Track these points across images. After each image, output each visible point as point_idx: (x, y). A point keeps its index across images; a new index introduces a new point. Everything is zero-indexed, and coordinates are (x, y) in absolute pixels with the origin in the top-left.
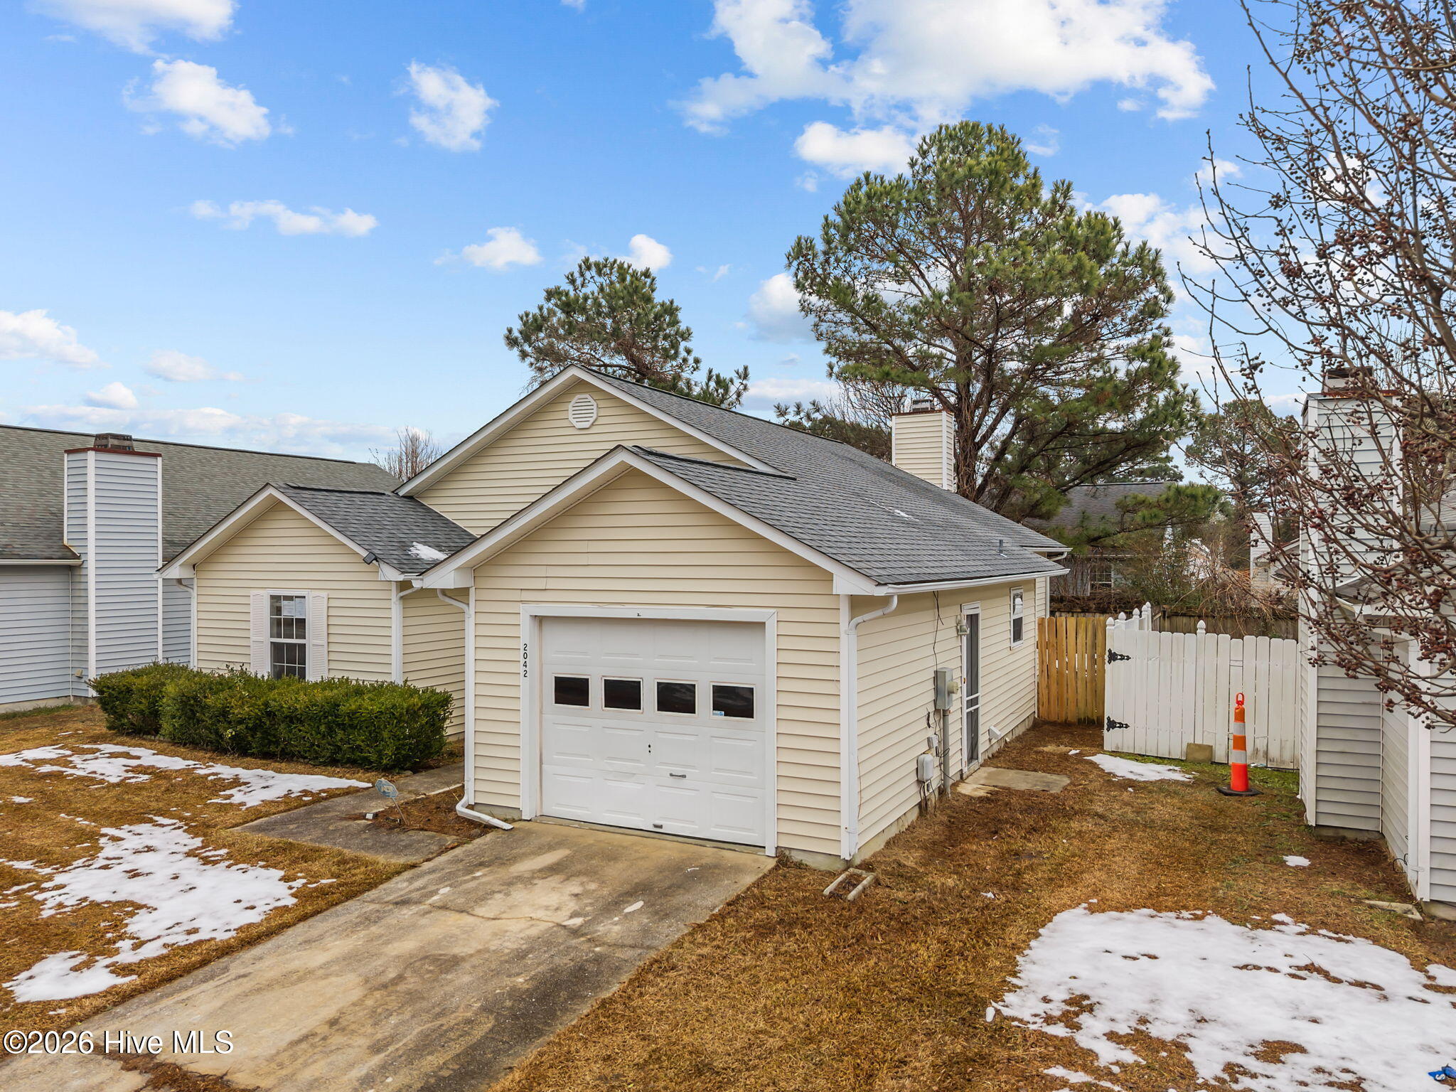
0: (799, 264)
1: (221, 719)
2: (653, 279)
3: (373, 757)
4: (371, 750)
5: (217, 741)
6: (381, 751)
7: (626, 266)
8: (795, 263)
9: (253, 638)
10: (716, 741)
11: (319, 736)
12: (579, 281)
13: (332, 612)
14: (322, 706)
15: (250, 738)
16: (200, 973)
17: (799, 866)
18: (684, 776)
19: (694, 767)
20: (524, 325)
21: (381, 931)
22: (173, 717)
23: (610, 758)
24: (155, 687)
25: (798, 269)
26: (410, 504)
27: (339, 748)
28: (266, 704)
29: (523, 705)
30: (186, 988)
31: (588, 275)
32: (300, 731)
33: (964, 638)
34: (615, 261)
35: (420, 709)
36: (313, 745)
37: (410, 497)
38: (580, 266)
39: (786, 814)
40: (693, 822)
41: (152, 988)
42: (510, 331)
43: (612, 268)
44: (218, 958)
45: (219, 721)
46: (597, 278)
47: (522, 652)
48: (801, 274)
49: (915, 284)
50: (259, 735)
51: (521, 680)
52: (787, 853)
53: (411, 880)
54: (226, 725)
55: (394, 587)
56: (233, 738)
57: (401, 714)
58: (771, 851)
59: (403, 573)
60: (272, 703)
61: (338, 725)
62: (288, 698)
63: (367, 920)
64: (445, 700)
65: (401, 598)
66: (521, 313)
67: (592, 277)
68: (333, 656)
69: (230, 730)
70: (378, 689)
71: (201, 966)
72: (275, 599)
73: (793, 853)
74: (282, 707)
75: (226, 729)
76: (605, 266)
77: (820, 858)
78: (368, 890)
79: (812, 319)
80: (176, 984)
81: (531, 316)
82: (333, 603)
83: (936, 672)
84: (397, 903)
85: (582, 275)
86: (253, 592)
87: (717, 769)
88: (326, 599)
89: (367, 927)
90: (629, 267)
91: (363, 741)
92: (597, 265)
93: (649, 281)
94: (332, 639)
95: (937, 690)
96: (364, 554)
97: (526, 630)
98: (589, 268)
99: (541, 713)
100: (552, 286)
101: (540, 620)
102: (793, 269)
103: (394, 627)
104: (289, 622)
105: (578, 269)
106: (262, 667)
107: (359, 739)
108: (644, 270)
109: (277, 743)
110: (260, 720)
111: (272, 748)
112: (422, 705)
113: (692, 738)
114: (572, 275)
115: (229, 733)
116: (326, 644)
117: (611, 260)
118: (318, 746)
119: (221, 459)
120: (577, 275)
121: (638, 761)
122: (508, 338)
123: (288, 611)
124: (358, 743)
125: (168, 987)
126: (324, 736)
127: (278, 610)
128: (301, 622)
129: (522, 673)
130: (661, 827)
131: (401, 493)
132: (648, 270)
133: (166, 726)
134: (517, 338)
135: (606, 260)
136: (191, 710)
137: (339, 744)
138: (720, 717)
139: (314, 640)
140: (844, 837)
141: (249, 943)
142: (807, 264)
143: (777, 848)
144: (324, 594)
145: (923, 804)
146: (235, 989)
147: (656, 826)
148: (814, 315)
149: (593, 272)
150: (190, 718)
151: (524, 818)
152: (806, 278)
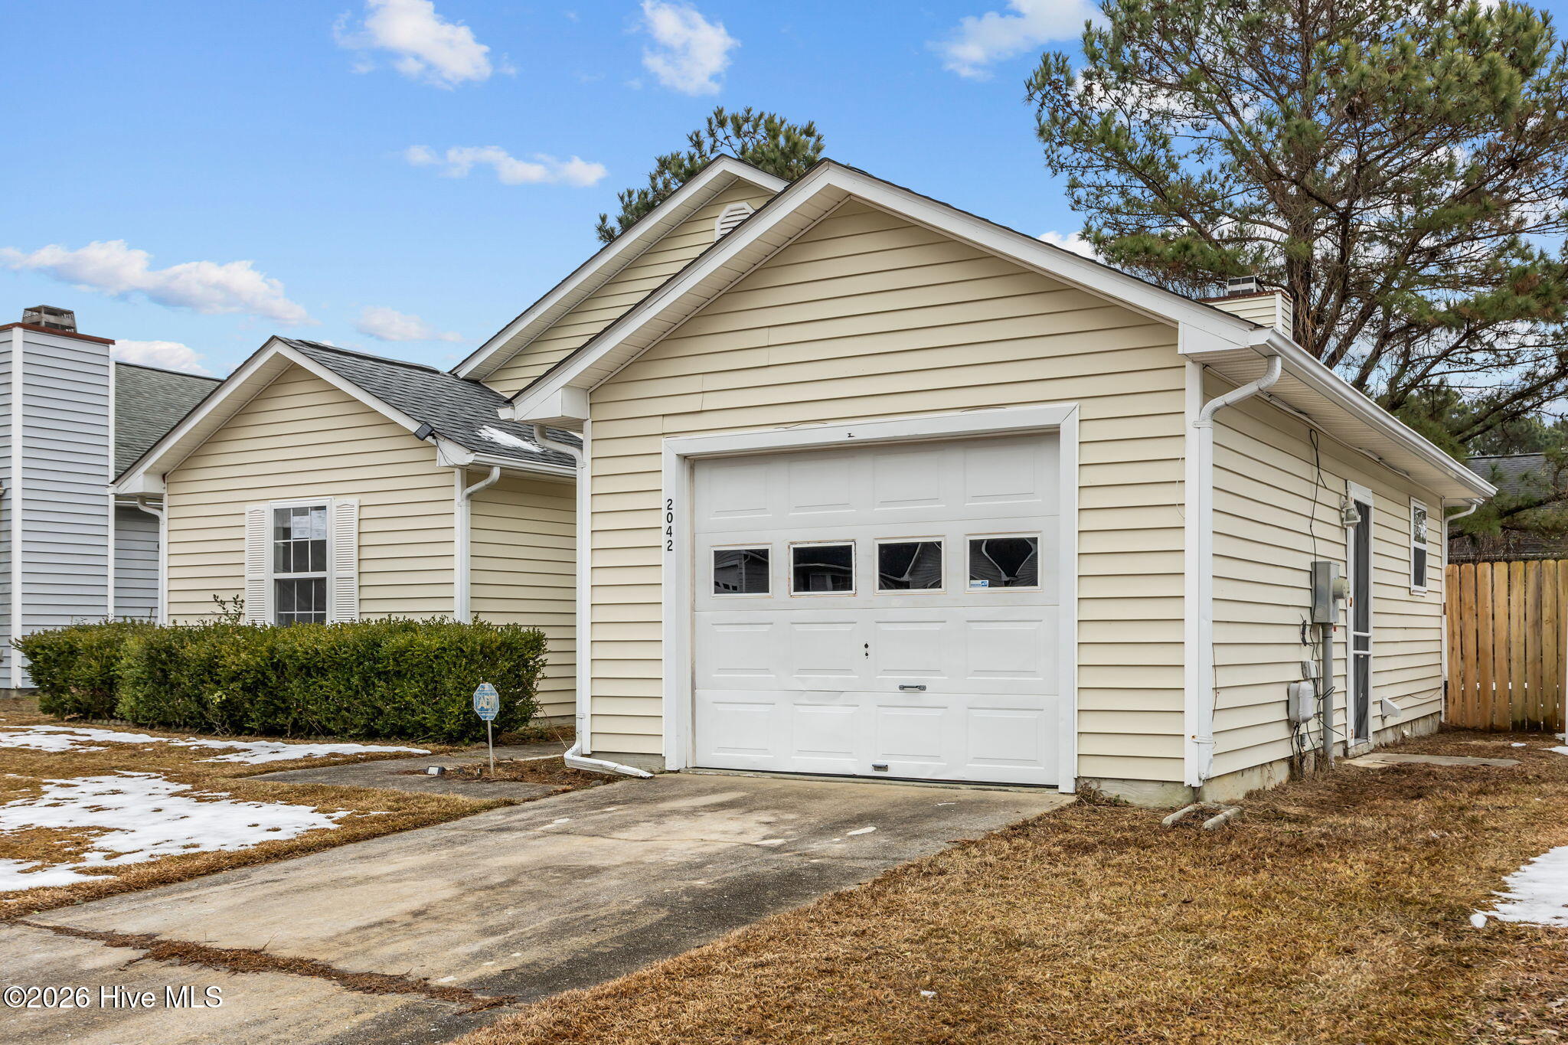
0: (1045, 96)
1: (206, 678)
2: (819, 139)
3: (431, 720)
4: (427, 709)
5: (201, 714)
6: (441, 710)
7: (777, 120)
8: (1038, 96)
9: (249, 576)
10: (975, 626)
11: (350, 693)
12: (707, 143)
13: (367, 527)
14: (355, 646)
15: (247, 705)
16: (208, 879)
17: (1114, 803)
18: (922, 688)
19: (937, 672)
20: (625, 209)
21: (474, 849)
22: (136, 684)
23: (802, 670)
24: (109, 644)
25: (1042, 105)
26: (472, 390)
27: (380, 712)
28: (272, 651)
29: (666, 595)
30: (189, 890)
31: (720, 134)
32: (321, 687)
33: (1351, 531)
34: (761, 115)
35: (499, 648)
36: (339, 710)
37: (473, 381)
38: (710, 122)
39: (1091, 724)
40: (937, 757)
41: (139, 889)
42: (603, 219)
43: (756, 126)
44: (233, 868)
45: (203, 682)
46: (733, 139)
47: (665, 512)
48: (1046, 116)
49: (1224, 123)
50: (261, 697)
51: (663, 557)
52: (1094, 786)
53: (510, 813)
54: (212, 686)
55: (457, 478)
56: (223, 706)
57: (473, 650)
58: (1068, 786)
59: (473, 451)
60: (281, 646)
61: (379, 675)
62: (304, 640)
63: (451, 842)
64: (536, 642)
65: (469, 496)
66: (623, 191)
67: (727, 138)
68: (367, 593)
69: (220, 693)
70: (434, 628)
71: (207, 874)
72: (281, 514)
73: (1104, 786)
74: (296, 652)
75: (212, 692)
76: (747, 120)
77: (1149, 789)
78: (446, 821)
79: (1064, 177)
80: (173, 887)
81: (635, 196)
82: (367, 513)
83: (1315, 564)
84: (492, 831)
85: (712, 134)
86: (249, 507)
87: (978, 672)
88: (356, 508)
89: (452, 847)
90: (782, 122)
91: (416, 696)
92: (734, 119)
93: (813, 140)
94: (366, 567)
95: (1315, 592)
96: (413, 426)
97: (670, 477)
98: (722, 124)
99: (693, 609)
100: (666, 153)
101: (693, 463)
102: (1035, 105)
103: (457, 540)
104: (301, 546)
105: (706, 125)
106: (262, 611)
107: (409, 691)
108: (805, 125)
109: (287, 711)
110: (263, 674)
111: (280, 719)
112: (503, 644)
113: (937, 627)
114: (697, 136)
115: (218, 697)
116: (356, 576)
117: (755, 113)
118: (348, 710)
119: (191, 388)
120: (704, 134)
121: (848, 671)
122: (600, 229)
123: (303, 529)
124: (407, 699)
125: (162, 889)
126: (357, 692)
127: (286, 532)
128: (320, 547)
129: (665, 545)
130: (885, 768)
131: (462, 375)
132: (811, 125)
133: (126, 700)
134: (613, 230)
135: (748, 111)
136: (163, 671)
137: (379, 704)
138: (982, 589)
139: (338, 573)
140: (1190, 751)
141: (276, 856)
142: (1058, 97)
143: (1077, 780)
144: (354, 501)
145: (1296, 761)
146: (261, 891)
147: (877, 768)
148: (1066, 173)
149: (729, 129)
150: (160, 684)
151: (667, 768)
152: (1054, 120)
